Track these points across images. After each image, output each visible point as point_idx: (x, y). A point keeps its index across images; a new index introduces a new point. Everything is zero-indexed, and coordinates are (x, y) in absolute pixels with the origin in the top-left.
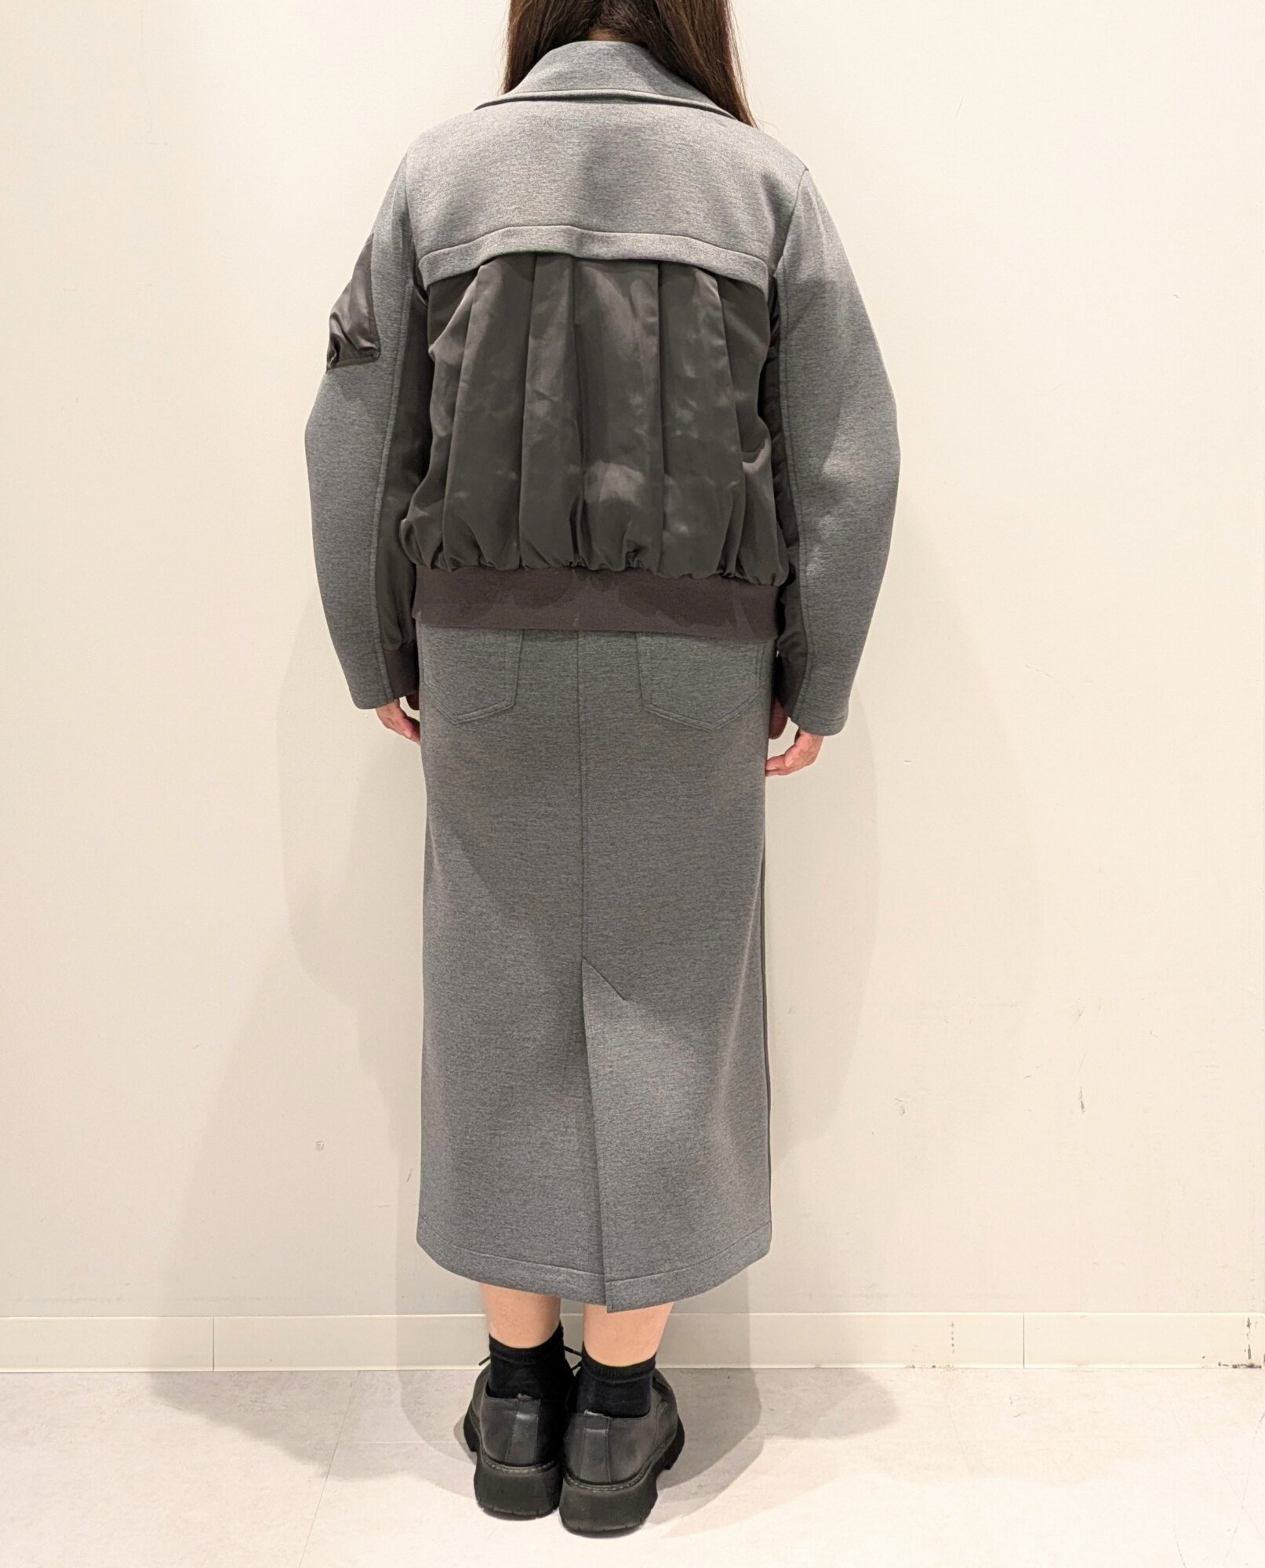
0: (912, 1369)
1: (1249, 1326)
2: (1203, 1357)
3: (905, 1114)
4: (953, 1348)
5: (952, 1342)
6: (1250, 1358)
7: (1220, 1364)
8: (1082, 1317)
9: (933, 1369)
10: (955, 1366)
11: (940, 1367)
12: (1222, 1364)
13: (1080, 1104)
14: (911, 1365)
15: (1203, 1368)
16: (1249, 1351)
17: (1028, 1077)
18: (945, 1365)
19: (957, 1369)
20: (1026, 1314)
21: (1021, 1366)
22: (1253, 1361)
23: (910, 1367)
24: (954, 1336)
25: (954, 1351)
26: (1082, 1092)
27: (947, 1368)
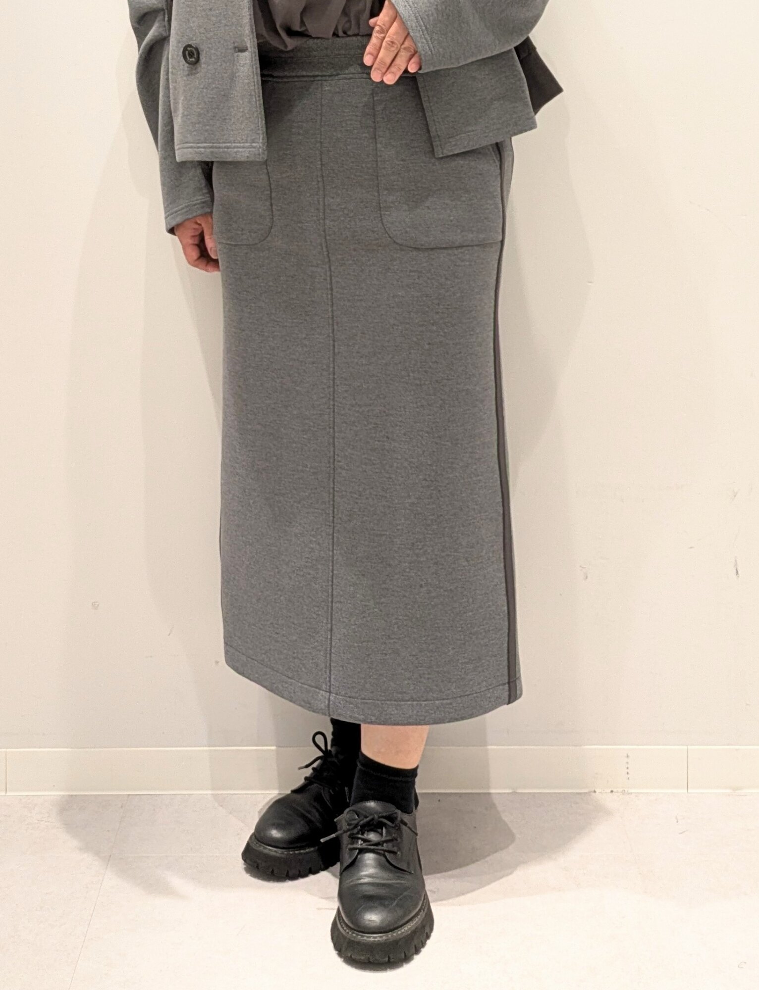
0: (593, 794)
3: (588, 579)
4: (627, 776)
5: (628, 771)
8: (737, 750)
9: (611, 794)
10: (630, 791)
11: (617, 792)
13: (735, 571)
14: (593, 790)
17: (691, 548)
18: (621, 790)
19: (631, 793)
20: (689, 747)
21: (686, 791)
24: (629, 766)
25: (628, 779)
26: (736, 561)
27: (623, 792)
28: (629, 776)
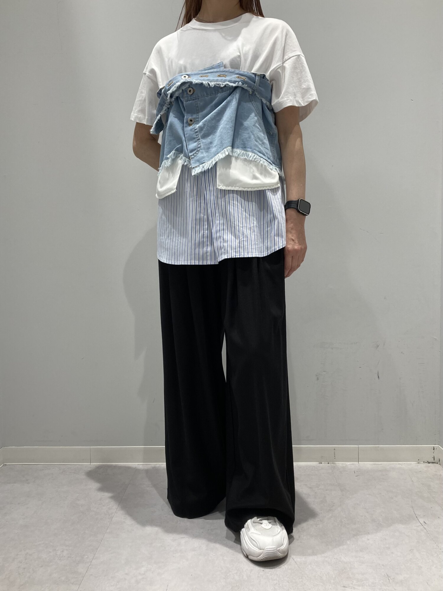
0: (321, 464)
1: (434, 449)
2: (419, 460)
3: (319, 380)
4: (334, 457)
5: (335, 455)
6: (434, 460)
7: (424, 462)
8: (378, 447)
9: (328, 464)
10: (336, 463)
11: (331, 463)
12: (425, 462)
13: (378, 377)
14: (321, 463)
15: (418, 463)
16: (434, 458)
17: (360, 367)
18: (332, 463)
19: (336, 464)
20: (359, 446)
21: (358, 463)
22: (435, 461)
23: (320, 463)
24: (335, 453)
25: (335, 458)
26: (378, 372)
27: (333, 463)
28: (335, 457)
